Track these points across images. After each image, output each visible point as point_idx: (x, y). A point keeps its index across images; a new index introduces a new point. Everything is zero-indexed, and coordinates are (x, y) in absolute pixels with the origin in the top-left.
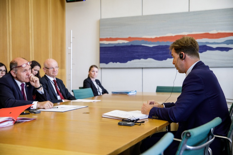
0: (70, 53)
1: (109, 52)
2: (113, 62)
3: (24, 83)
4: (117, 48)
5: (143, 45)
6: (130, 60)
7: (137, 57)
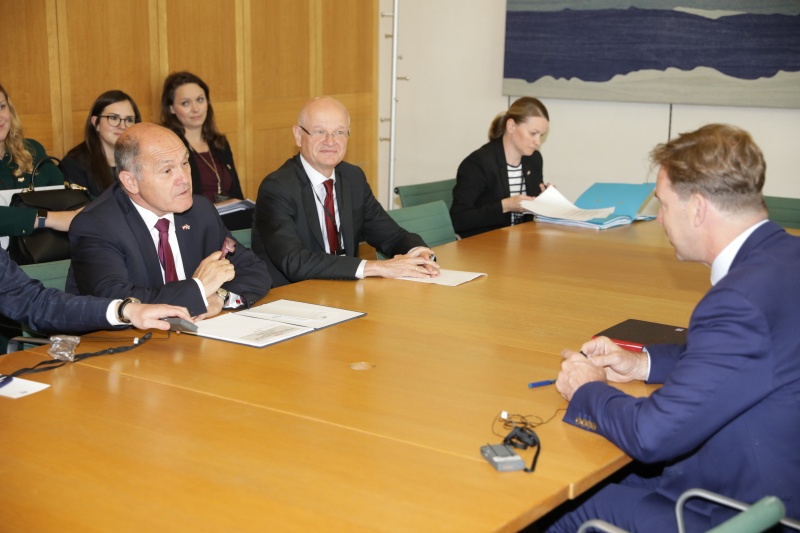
0: (390, 33)
1: (542, 35)
2: (557, 77)
3: (170, 217)
4: (573, 21)
5: (679, 9)
6: (625, 72)
7: (654, 58)
